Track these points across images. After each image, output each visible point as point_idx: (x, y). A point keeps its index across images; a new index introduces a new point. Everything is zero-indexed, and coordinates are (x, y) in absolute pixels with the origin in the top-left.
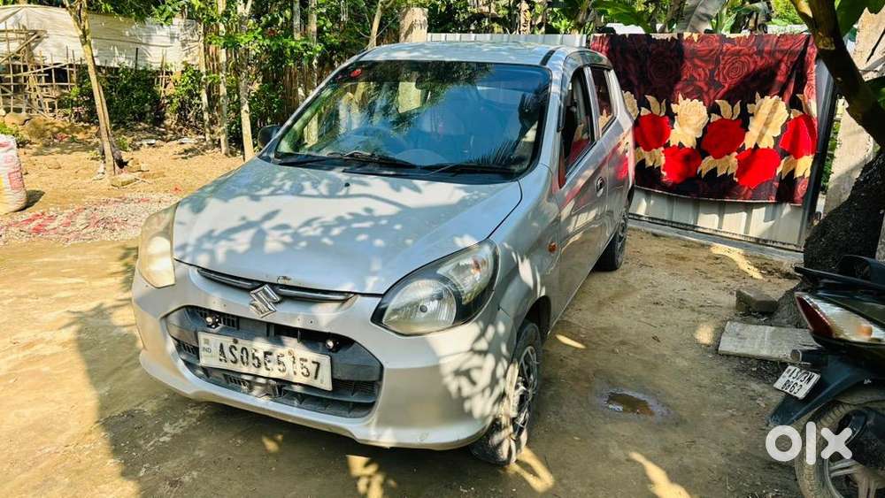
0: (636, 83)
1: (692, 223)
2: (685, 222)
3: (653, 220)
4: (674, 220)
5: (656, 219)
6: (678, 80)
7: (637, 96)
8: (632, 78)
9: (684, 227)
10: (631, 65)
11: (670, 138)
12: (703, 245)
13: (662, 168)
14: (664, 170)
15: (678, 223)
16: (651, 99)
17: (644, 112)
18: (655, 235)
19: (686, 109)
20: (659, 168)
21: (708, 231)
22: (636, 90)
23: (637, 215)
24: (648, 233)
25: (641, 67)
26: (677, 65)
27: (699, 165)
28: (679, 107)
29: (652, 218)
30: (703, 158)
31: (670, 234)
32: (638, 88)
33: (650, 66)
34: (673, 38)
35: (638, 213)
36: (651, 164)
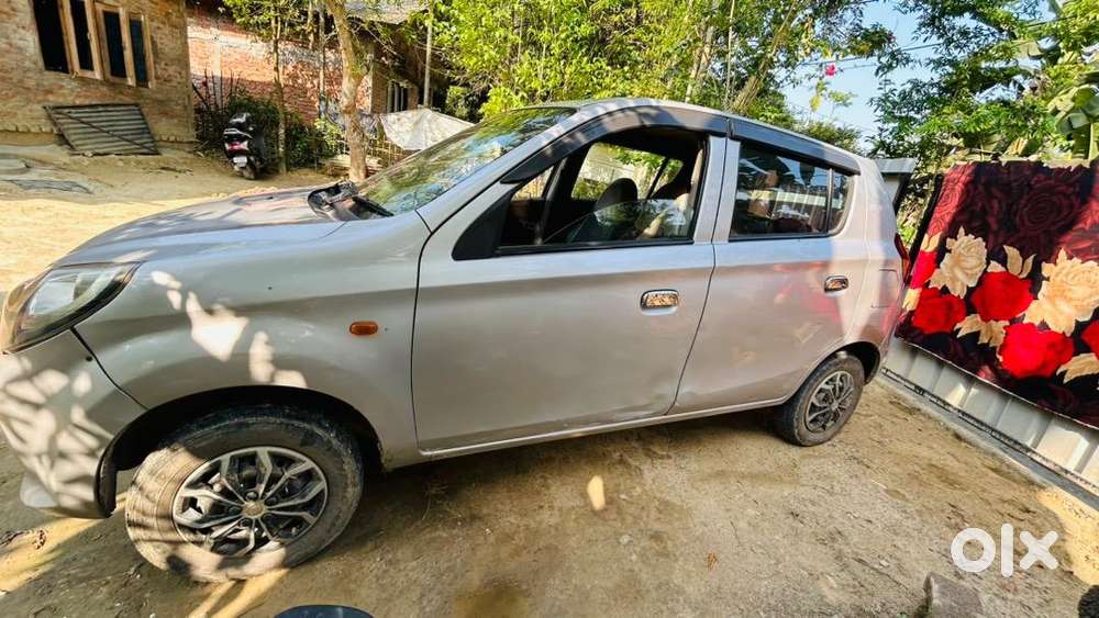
0: (994, 227)
1: (1029, 444)
2: (1015, 438)
3: (964, 415)
4: (998, 428)
5: (969, 416)
6: (1068, 227)
7: (990, 246)
8: (991, 220)
9: (1011, 443)
10: (995, 204)
11: (1027, 313)
12: (1031, 483)
13: (998, 350)
14: (1000, 354)
15: (1001, 434)
16: (1011, 252)
17: (995, 267)
18: (958, 437)
19: (1067, 275)
20: (994, 348)
21: (1052, 467)
22: (991, 237)
23: (944, 402)
24: (948, 429)
25: (1010, 206)
26: (1071, 206)
27: (1065, 362)
28: (1056, 269)
29: (964, 413)
30: (1077, 354)
31: (983, 444)
32: (996, 235)
33: (1025, 206)
34: (1080, 167)
35: (948, 400)
36: (986, 341)
